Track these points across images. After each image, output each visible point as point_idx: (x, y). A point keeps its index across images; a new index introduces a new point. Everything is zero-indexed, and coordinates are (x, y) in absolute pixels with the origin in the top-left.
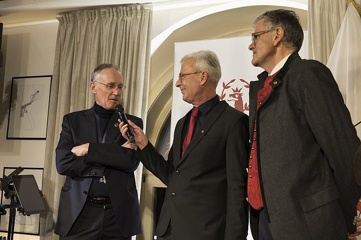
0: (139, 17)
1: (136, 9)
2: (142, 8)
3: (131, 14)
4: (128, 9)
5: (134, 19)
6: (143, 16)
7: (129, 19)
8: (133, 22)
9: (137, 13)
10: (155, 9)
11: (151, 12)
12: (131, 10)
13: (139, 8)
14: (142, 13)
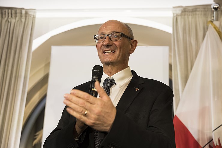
0: (23, 20)
1: (21, 13)
2: (26, 13)
3: (16, 17)
4: (13, 12)
5: (18, 21)
6: (27, 20)
7: (13, 21)
8: (17, 23)
9: (21, 16)
10: (38, 15)
11: (34, 18)
12: (16, 13)
13: (24, 12)
14: (26, 17)
